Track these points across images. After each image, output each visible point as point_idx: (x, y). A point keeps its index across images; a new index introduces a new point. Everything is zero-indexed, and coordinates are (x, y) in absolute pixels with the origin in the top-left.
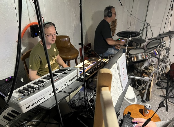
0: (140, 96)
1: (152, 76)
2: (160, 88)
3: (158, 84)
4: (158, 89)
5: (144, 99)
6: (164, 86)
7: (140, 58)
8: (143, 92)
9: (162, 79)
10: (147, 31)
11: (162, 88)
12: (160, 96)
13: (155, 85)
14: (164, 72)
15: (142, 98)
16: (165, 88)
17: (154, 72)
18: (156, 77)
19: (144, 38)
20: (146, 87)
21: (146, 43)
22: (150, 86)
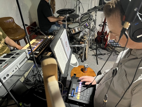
0: (80, 58)
1: (86, 43)
2: (92, 50)
3: (90, 47)
4: (91, 51)
5: (83, 60)
6: (94, 48)
7: (77, 31)
8: (82, 55)
9: (93, 43)
10: (79, 8)
11: (93, 50)
12: (93, 55)
13: (89, 48)
14: (93, 38)
15: (82, 59)
16: (95, 49)
17: (88, 40)
18: (89, 43)
19: (78, 13)
20: (83, 51)
21: (79, 18)
22: (85, 50)
